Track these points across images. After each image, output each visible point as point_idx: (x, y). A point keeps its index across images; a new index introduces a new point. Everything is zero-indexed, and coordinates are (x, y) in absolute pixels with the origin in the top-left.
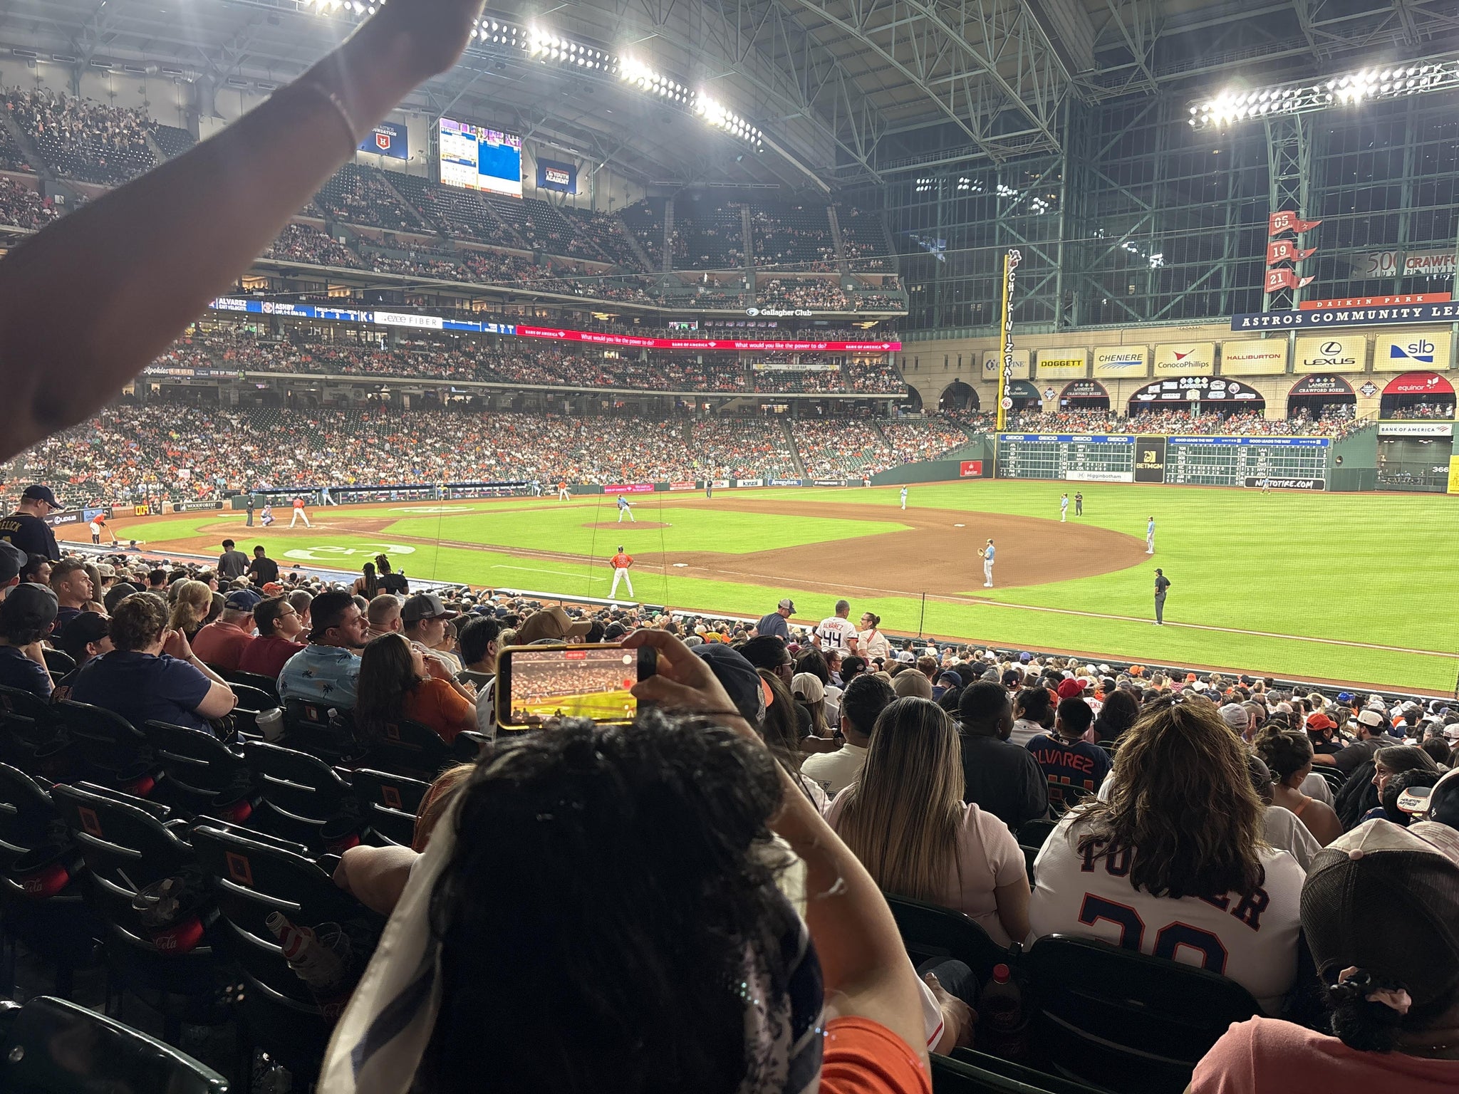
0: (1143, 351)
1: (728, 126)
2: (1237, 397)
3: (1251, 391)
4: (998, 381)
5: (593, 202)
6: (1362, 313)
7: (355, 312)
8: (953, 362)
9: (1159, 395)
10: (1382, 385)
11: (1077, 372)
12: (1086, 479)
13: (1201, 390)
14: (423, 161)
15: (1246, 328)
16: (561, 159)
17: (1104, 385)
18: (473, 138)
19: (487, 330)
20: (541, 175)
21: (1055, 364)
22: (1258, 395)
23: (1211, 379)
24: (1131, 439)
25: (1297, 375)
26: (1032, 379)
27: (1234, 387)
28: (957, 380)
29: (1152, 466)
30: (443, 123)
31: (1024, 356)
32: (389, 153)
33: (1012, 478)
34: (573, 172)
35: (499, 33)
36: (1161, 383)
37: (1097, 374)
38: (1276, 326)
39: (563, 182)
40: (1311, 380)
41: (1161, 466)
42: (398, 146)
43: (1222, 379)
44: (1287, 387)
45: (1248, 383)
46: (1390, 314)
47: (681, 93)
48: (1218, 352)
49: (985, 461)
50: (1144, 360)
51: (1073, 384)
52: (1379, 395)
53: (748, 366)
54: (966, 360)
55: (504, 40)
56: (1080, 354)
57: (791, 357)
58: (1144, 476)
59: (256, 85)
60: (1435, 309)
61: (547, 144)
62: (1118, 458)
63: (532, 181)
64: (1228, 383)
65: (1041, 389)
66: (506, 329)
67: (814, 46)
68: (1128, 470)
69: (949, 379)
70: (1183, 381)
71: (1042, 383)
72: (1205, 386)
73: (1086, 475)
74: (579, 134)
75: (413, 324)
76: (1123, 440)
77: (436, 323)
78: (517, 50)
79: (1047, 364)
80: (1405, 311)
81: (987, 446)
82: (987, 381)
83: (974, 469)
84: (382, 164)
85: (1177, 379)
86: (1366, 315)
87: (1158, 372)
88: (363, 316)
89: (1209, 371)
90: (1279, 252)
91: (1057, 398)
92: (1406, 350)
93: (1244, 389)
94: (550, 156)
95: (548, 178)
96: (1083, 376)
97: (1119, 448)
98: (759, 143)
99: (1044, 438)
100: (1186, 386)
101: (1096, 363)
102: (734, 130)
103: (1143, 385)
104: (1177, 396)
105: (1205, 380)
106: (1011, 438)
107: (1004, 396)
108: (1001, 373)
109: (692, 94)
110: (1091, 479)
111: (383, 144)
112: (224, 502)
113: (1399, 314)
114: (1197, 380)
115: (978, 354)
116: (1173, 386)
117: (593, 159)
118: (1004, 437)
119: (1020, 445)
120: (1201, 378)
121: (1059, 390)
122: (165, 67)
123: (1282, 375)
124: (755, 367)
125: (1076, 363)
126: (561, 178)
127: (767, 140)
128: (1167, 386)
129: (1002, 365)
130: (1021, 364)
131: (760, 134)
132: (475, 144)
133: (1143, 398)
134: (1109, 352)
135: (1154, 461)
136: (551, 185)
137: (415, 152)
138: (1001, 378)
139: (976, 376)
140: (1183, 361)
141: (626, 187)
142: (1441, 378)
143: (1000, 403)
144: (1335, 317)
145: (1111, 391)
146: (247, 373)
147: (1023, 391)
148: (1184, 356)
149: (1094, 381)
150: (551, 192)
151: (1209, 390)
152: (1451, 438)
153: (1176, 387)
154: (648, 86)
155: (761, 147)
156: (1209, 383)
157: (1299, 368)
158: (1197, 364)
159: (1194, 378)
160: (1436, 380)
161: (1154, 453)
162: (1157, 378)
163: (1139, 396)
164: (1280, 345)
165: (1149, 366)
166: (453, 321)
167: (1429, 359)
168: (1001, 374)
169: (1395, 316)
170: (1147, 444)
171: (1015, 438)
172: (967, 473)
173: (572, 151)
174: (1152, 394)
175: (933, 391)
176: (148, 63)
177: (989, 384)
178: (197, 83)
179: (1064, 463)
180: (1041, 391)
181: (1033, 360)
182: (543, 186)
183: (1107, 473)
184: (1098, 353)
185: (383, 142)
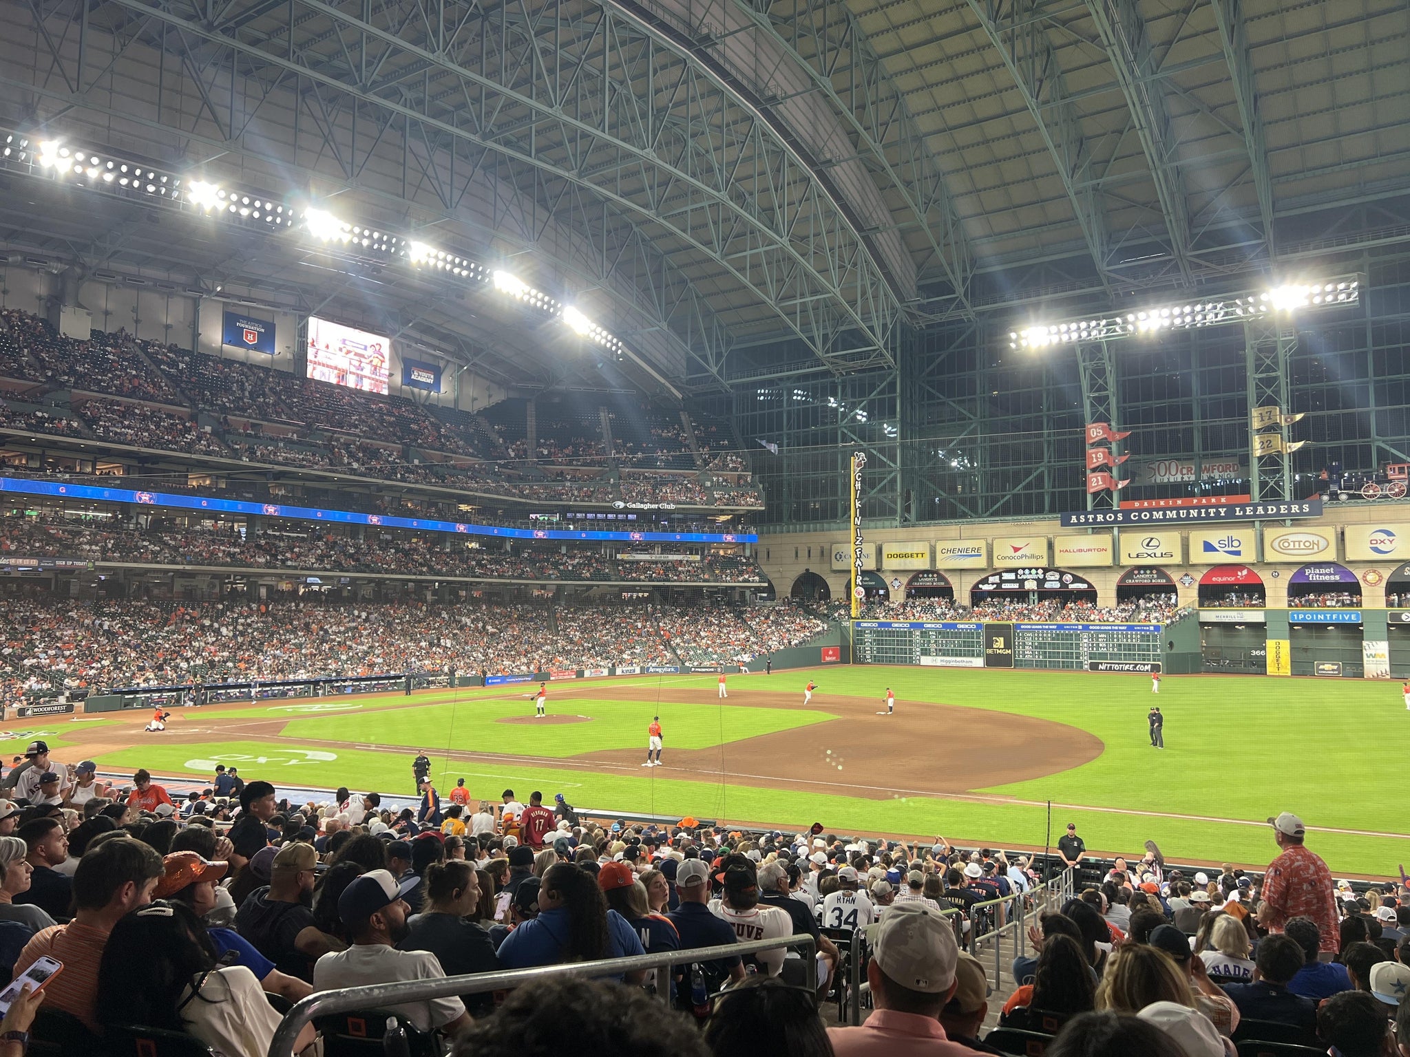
0: (982, 544)
1: (591, 335)
2: (1071, 586)
3: (1083, 581)
4: (849, 571)
5: (456, 401)
6: (1174, 512)
8: (803, 553)
9: (999, 585)
10: (1198, 576)
11: (922, 564)
12: (939, 664)
13: (1038, 580)
14: (289, 356)
15: (1074, 524)
16: (426, 359)
17: (947, 576)
20: (407, 374)
21: (899, 556)
22: (1090, 585)
23: (1046, 570)
24: (979, 626)
25: (1123, 567)
26: (878, 570)
27: (1068, 578)
28: (807, 570)
29: (1001, 651)
30: (313, 322)
31: (870, 549)
32: (256, 348)
33: (868, 663)
34: (438, 373)
35: (380, 241)
36: (1000, 574)
37: (941, 565)
38: (1101, 523)
39: (428, 381)
40: (1136, 572)
41: (1010, 651)
42: (266, 340)
43: (1056, 570)
44: (1115, 579)
45: (1080, 574)
46: (1199, 513)
47: (549, 304)
48: (1051, 546)
49: (842, 647)
50: (984, 552)
51: (918, 574)
52: (1196, 586)
53: (610, 556)
54: (815, 553)
55: (384, 247)
56: (922, 547)
57: (653, 548)
58: (994, 661)
59: (124, 279)
60: (1238, 509)
61: (414, 345)
62: (968, 644)
63: (398, 379)
64: (1062, 574)
65: (888, 579)
67: (670, 268)
68: (978, 655)
69: (799, 570)
70: (1020, 572)
71: (888, 574)
72: (1041, 577)
73: (939, 661)
74: (445, 337)
76: (972, 626)
78: (395, 258)
79: (893, 556)
80: (1212, 511)
81: (843, 632)
82: (836, 572)
83: (833, 655)
84: (247, 358)
85: (1015, 570)
86: (1178, 514)
87: (998, 564)
89: (1044, 563)
90: (1097, 458)
91: (903, 588)
92: (1217, 546)
93: (1077, 579)
94: (416, 356)
95: (413, 377)
96: (927, 567)
97: (969, 634)
98: (619, 352)
99: (898, 625)
100: (1024, 577)
101: (939, 556)
102: (598, 339)
103: (983, 576)
104: (1016, 586)
105: (1040, 571)
106: (865, 625)
107: (857, 585)
108: (852, 564)
109: (559, 305)
110: (944, 664)
111: (250, 339)
112: (76, 704)
113: (1207, 513)
114: (1034, 571)
115: (827, 547)
116: (1012, 576)
117: (457, 361)
118: (858, 624)
119: (875, 632)
120: (1037, 569)
121: (904, 580)
122: (28, 257)
123: (1109, 567)
124: (619, 556)
125: (920, 556)
126: (426, 378)
127: (626, 350)
128: (1006, 576)
129: (853, 556)
130: (870, 557)
131: (620, 344)
133: (985, 587)
134: (949, 545)
135: (1002, 646)
136: (416, 383)
137: (281, 348)
138: (853, 570)
139: (826, 567)
140: (1019, 553)
141: (488, 389)
142: (1249, 571)
143: (853, 592)
144: (1151, 515)
145: (954, 581)
146: (97, 563)
147: (870, 581)
148: (1020, 549)
149: (937, 572)
150: (416, 390)
151: (1045, 580)
152: (1265, 624)
153: (1014, 578)
154: (519, 296)
155: (621, 356)
156: (1044, 574)
157: (1125, 561)
158: (1033, 556)
159: (1030, 569)
160: (1245, 572)
161: (1002, 639)
162: (996, 569)
163: (980, 586)
164: (1105, 540)
165: (988, 558)
167: (1238, 553)
169: (1203, 515)
170: (993, 631)
171: (869, 625)
172: (828, 659)
173: (438, 353)
174: (993, 584)
175: (785, 578)
176: (13, 252)
177: (838, 575)
178: (62, 275)
179: (918, 649)
180: (888, 582)
181: (879, 551)
182: (408, 385)
183: (959, 659)
184: (939, 547)
185: (250, 337)
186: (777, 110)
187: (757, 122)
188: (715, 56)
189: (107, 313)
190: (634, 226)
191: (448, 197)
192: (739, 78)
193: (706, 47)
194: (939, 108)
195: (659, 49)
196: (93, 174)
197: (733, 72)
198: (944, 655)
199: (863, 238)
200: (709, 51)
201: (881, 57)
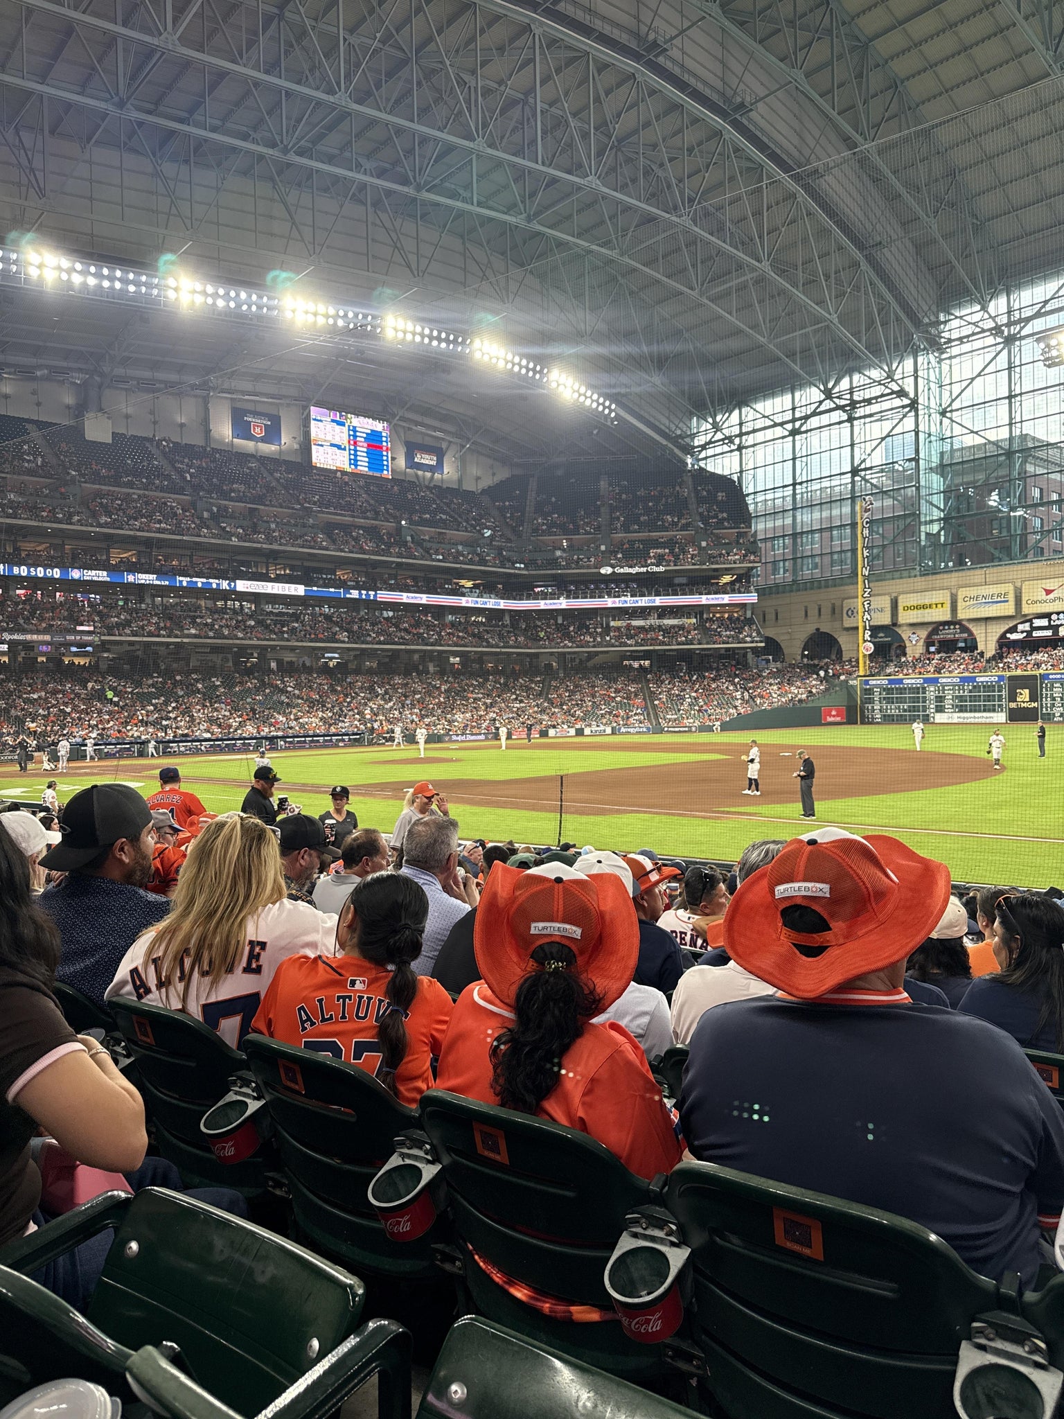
0: (1010, 588)
1: (582, 399)
4: (857, 628)
5: (460, 481)
7: (217, 581)
8: (813, 612)
9: (1029, 633)
11: (943, 614)
12: (956, 721)
14: (296, 446)
16: (428, 441)
17: (970, 626)
18: (342, 424)
19: (348, 596)
20: (410, 457)
21: (917, 607)
24: (1001, 678)
26: (895, 624)
28: (818, 630)
29: (1025, 705)
30: (314, 412)
31: (885, 602)
32: (263, 440)
33: (878, 723)
34: (440, 454)
35: (355, 320)
36: (1030, 621)
37: (963, 614)
39: (431, 463)
41: (1036, 705)
42: (272, 434)
47: (534, 370)
49: (848, 707)
50: (1011, 597)
51: (937, 626)
53: (608, 624)
54: (826, 610)
55: (360, 326)
56: (944, 597)
57: (649, 614)
58: (1018, 716)
59: (138, 384)
61: (414, 428)
62: (988, 698)
63: (401, 462)
65: (905, 634)
66: (367, 595)
68: (1000, 710)
69: (810, 629)
70: (1054, 617)
71: (905, 628)
73: (956, 717)
74: (445, 418)
75: (275, 591)
76: (992, 679)
77: (299, 590)
78: (373, 336)
79: (909, 608)
81: (850, 691)
82: (848, 629)
83: (837, 715)
84: (257, 451)
85: (1047, 616)
87: (1026, 609)
88: (225, 585)
91: (921, 642)
94: (419, 439)
95: (416, 460)
96: (948, 617)
97: (988, 687)
98: (613, 415)
99: (909, 681)
100: (1058, 622)
101: (960, 604)
102: (588, 402)
103: (1011, 624)
104: (1049, 633)
106: (874, 682)
109: (545, 371)
110: (961, 720)
111: (258, 432)
115: (838, 603)
116: (1044, 622)
117: (459, 441)
118: (867, 682)
119: (884, 690)
121: (923, 634)
122: (54, 370)
124: (612, 624)
125: (939, 606)
126: (428, 460)
127: (622, 413)
128: (1037, 623)
129: (861, 610)
130: (882, 610)
131: (613, 406)
132: (345, 429)
133: (1013, 636)
134: (973, 592)
135: (1027, 699)
136: (420, 466)
137: (287, 440)
138: (861, 625)
139: (837, 624)
140: (1052, 596)
141: (492, 467)
143: (861, 649)
145: (978, 631)
146: (103, 638)
147: (886, 637)
148: (1053, 590)
149: (959, 623)
150: (420, 473)
153: (1047, 624)
154: (501, 364)
155: (616, 418)
161: (1027, 691)
162: (1025, 615)
163: (1008, 635)
165: (1016, 605)
166: (315, 589)
168: (860, 620)
170: (1016, 683)
171: (879, 682)
172: (830, 719)
173: (438, 434)
174: (1022, 632)
175: (794, 641)
176: (40, 367)
177: (851, 632)
178: (85, 384)
179: (932, 706)
180: (904, 636)
181: (895, 605)
182: (411, 468)
183: (977, 715)
184: (962, 593)
185: (258, 430)
186: (750, 120)
187: (726, 136)
188: (669, 65)
189: (127, 417)
190: (620, 278)
191: (414, 266)
192: (700, 87)
193: (656, 56)
194: (947, 92)
195: (603, 67)
196: (77, 279)
197: (692, 81)
198: (961, 711)
199: (866, 257)
200: (661, 60)
201: (871, 40)
